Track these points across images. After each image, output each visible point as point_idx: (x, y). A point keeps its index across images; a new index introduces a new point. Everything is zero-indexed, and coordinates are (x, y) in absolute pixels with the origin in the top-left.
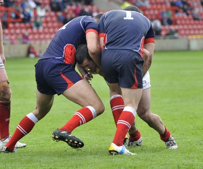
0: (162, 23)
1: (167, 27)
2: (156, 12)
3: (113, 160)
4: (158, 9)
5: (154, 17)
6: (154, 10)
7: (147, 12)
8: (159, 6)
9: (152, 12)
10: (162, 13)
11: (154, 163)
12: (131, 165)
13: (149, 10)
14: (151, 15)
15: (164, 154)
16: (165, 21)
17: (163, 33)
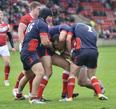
0: (110, 32)
1: (113, 34)
2: (107, 26)
3: (85, 102)
4: (108, 25)
5: (106, 29)
6: (106, 25)
7: (102, 26)
8: (109, 23)
9: (105, 26)
10: (110, 27)
11: (106, 104)
12: (95, 105)
13: (103, 25)
14: (105, 28)
15: (111, 99)
16: (112, 31)
17: (111, 37)
